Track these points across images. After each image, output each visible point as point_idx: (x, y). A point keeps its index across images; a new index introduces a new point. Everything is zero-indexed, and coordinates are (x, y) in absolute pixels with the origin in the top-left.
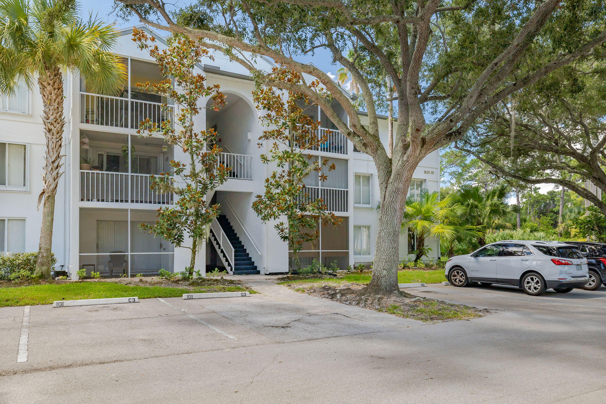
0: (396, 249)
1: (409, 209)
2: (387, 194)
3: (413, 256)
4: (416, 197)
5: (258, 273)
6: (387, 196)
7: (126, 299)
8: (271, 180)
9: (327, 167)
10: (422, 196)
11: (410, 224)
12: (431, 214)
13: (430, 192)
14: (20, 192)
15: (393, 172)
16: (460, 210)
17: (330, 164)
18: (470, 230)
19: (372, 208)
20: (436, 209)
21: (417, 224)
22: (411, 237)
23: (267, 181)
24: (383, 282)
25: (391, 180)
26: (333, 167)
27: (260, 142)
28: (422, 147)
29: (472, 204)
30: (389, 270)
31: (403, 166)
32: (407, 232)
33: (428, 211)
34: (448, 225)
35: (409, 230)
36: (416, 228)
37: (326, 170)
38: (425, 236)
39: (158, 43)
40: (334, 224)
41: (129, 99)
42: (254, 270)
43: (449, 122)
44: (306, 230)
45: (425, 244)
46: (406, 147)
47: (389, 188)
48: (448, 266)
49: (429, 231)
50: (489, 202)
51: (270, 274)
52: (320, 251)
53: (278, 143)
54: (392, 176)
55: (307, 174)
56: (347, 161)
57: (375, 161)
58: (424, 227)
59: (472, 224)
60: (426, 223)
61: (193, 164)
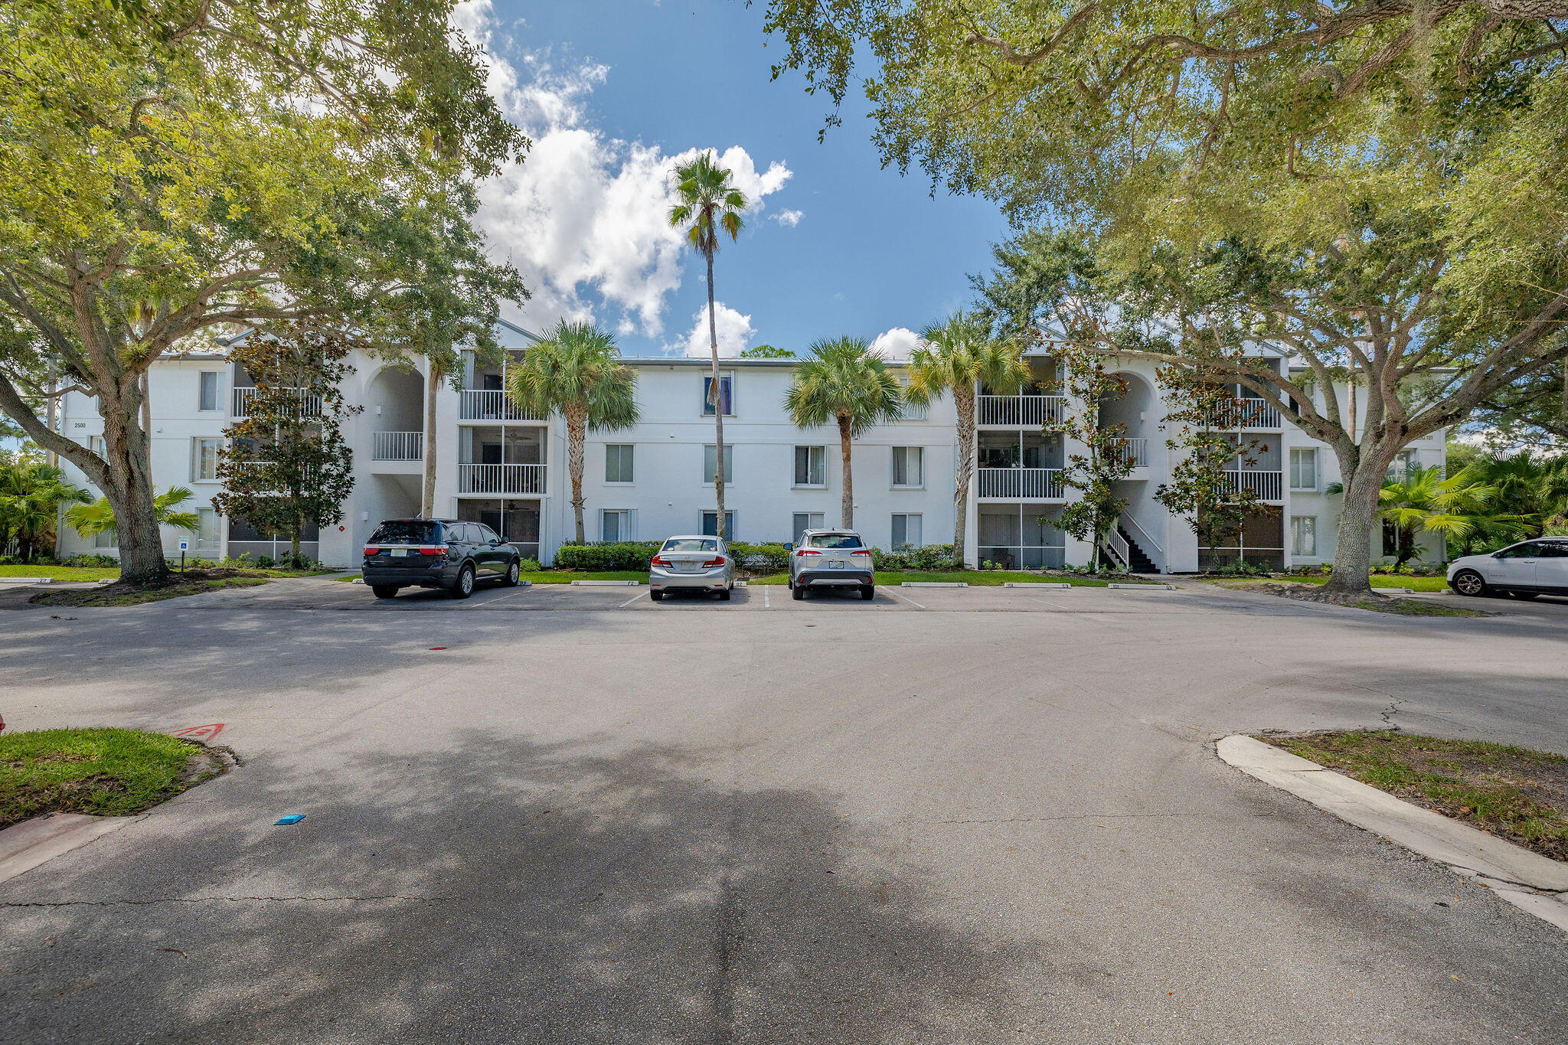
0: (1366, 546)
1: (1385, 494)
2: (1353, 485)
3: (1394, 559)
4: (1397, 475)
5: (1158, 572)
6: (1352, 488)
7: (1060, 585)
8: (1183, 469)
9: (1257, 449)
10: (1409, 474)
11: (1388, 514)
12: (1426, 499)
13: (1425, 468)
14: (918, 490)
15: (1361, 462)
16: (1480, 494)
17: (1260, 445)
18: (1506, 521)
19: (1318, 494)
20: (1434, 493)
21: (1400, 513)
22: (1388, 532)
23: (1177, 469)
24: (1349, 580)
25: (1358, 471)
26: (1265, 449)
27: (1162, 424)
28: (1403, 435)
29: (1512, 482)
30: (1357, 568)
31: (1376, 455)
32: (1381, 525)
33: (1420, 495)
34: (1458, 514)
35: (1385, 521)
36: (1398, 519)
37: (1254, 454)
38: (1415, 530)
39: (1053, 338)
40: (1269, 516)
41: (1021, 396)
42: (1153, 570)
43: (1440, 409)
44: (1229, 524)
45: (1415, 542)
46: (1379, 436)
47: (1357, 478)
48: (1452, 569)
49: (1422, 524)
50: (1550, 478)
51: (1175, 573)
52: (1241, 548)
53: (1189, 426)
54: (1360, 467)
55: (1230, 460)
56: (1279, 435)
57: (1336, 450)
58: (1412, 519)
59: (1516, 511)
60: (1417, 513)
61: (1094, 457)
